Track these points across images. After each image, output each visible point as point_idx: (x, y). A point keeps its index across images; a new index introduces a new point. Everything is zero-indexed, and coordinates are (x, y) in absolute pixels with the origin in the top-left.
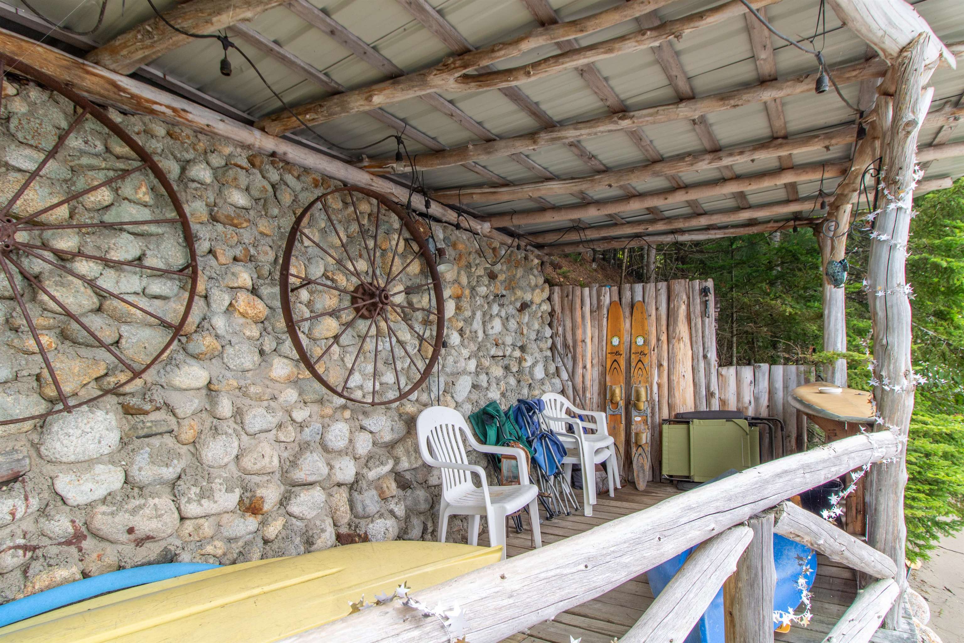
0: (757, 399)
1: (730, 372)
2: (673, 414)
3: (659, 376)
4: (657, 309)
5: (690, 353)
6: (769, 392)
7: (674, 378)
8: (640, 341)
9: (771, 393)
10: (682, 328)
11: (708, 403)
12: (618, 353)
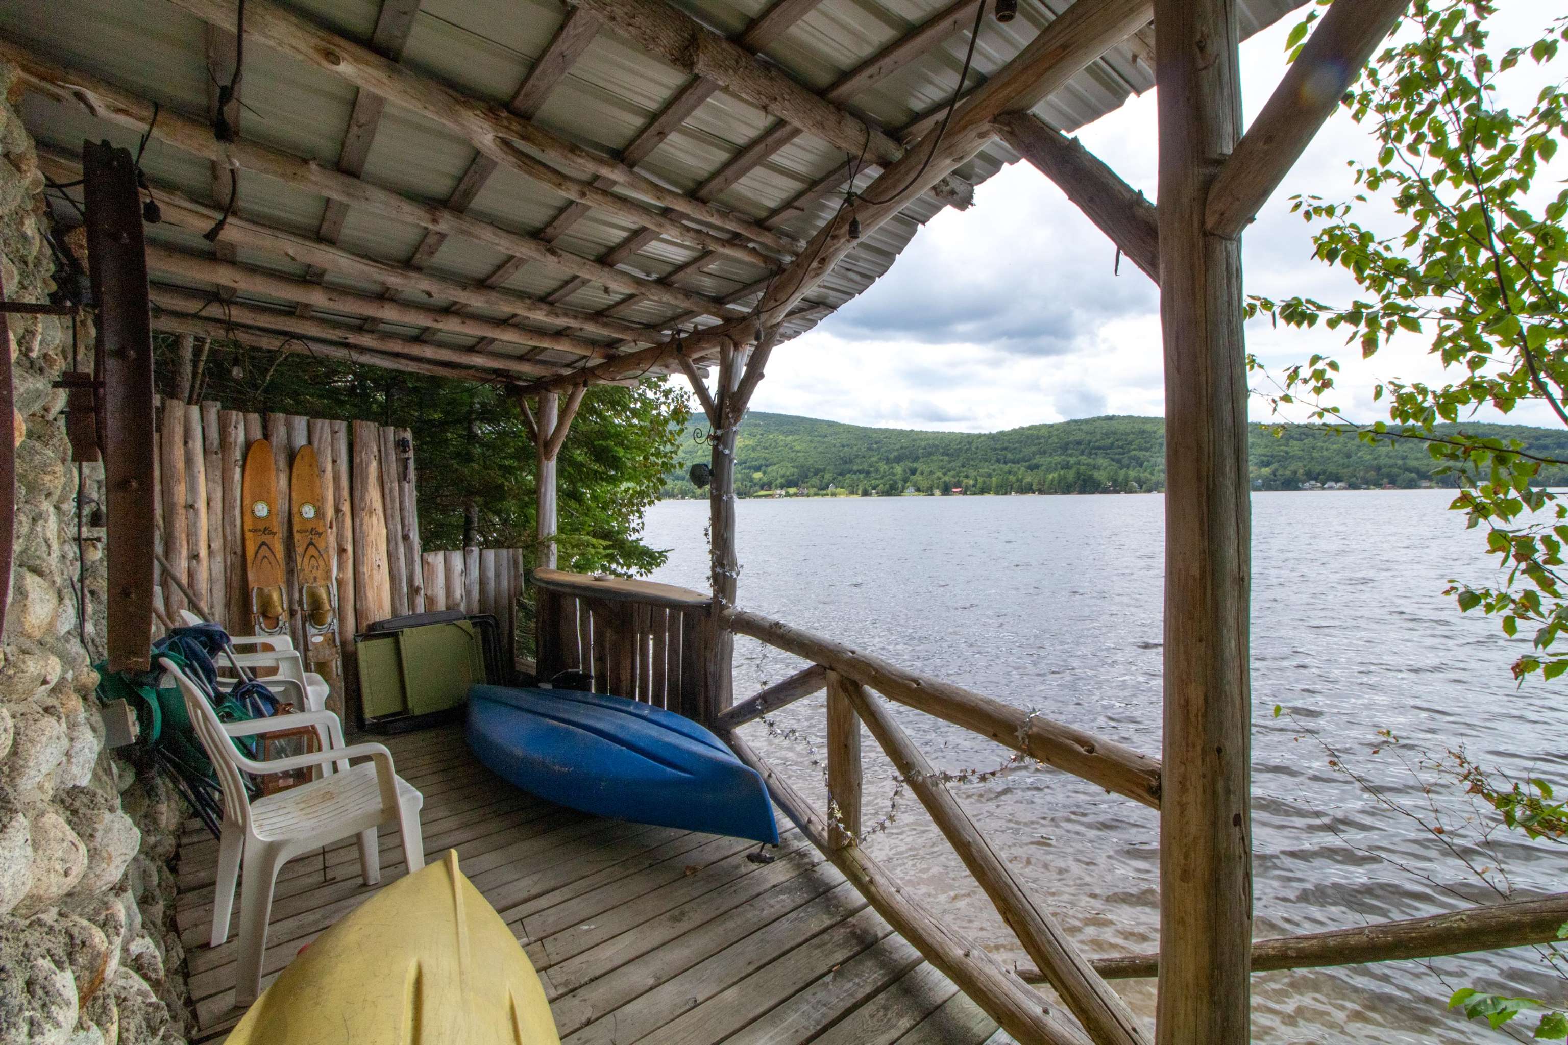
0: (468, 592)
1: (437, 559)
2: (365, 624)
3: (340, 567)
4: (334, 462)
5: (385, 531)
6: (481, 583)
7: (365, 569)
8: (309, 512)
9: (482, 582)
10: (373, 496)
11: (412, 604)
12: (267, 531)
